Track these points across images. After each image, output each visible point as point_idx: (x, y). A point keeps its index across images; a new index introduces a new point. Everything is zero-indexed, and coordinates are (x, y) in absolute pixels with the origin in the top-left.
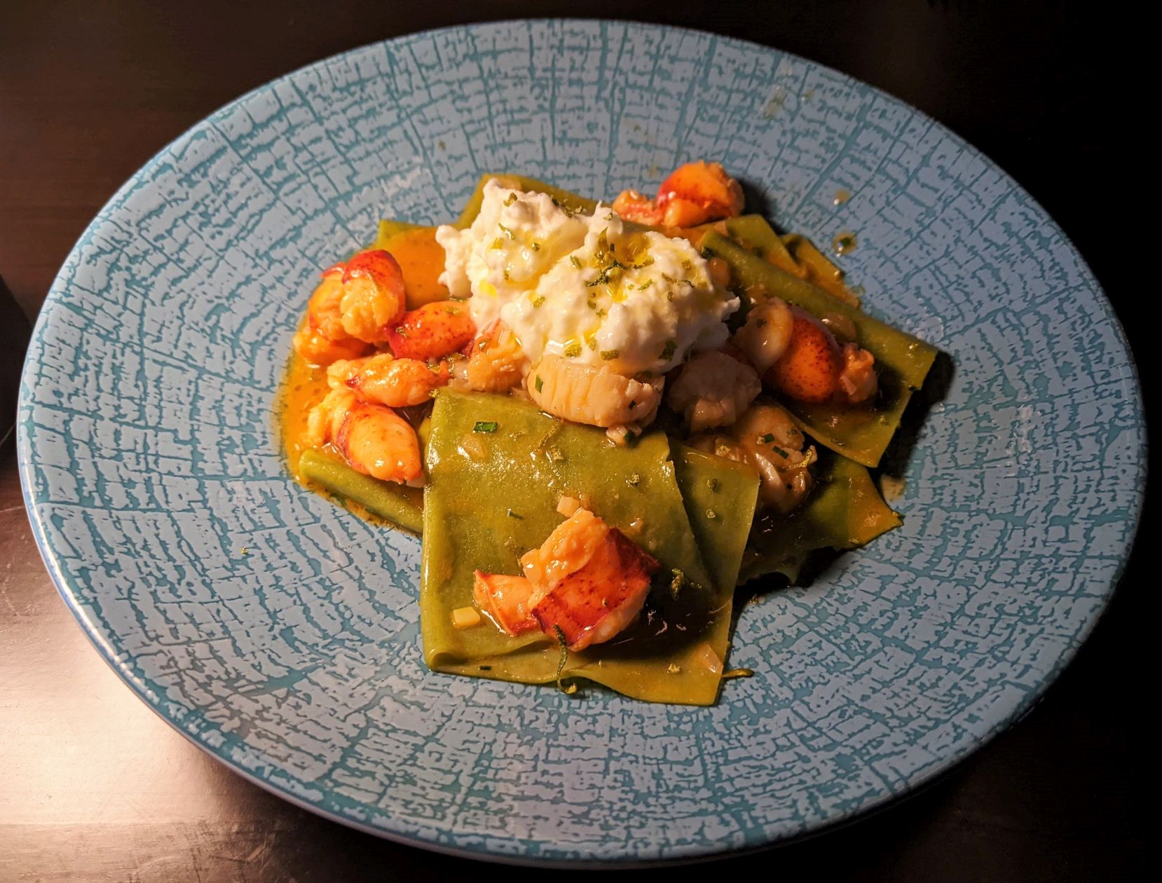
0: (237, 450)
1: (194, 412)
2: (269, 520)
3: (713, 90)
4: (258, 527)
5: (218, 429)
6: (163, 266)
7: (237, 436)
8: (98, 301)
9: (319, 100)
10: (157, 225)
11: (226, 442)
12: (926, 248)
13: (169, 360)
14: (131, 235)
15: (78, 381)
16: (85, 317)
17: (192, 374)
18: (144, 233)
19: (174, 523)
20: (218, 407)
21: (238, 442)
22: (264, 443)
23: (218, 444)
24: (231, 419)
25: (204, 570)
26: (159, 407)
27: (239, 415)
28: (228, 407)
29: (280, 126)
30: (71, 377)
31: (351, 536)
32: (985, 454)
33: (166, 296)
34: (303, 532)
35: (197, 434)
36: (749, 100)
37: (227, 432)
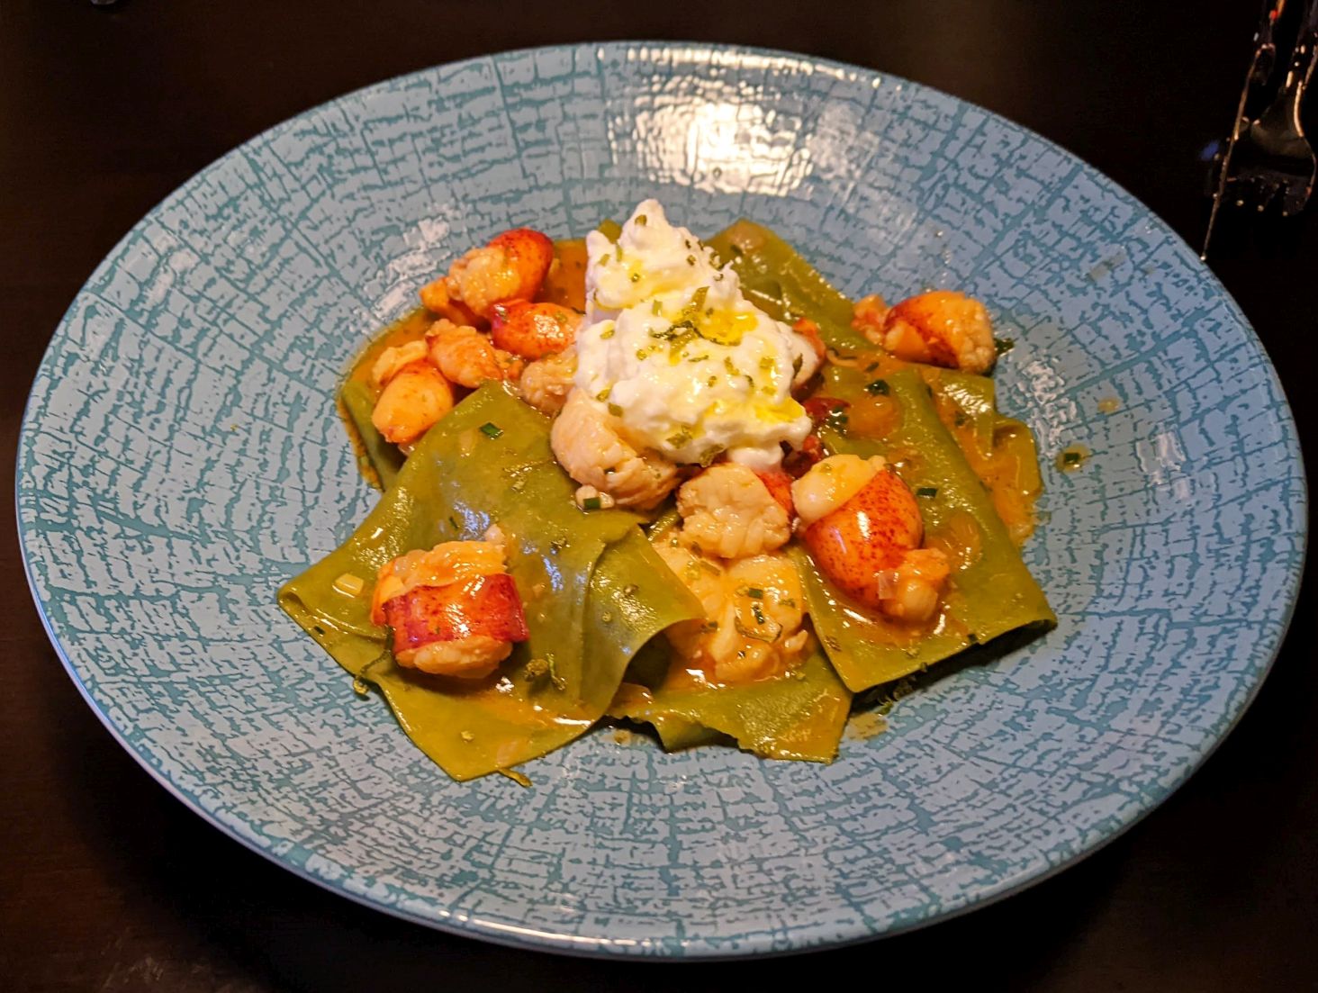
0: (308, 352)
1: (301, 300)
2: (282, 419)
3: (1047, 225)
4: (267, 417)
5: (307, 326)
6: (366, 169)
7: (319, 340)
8: (281, 169)
9: (615, 78)
10: (384, 132)
11: (305, 341)
12: (1151, 506)
13: (312, 250)
14: (352, 129)
15: (212, 225)
16: (259, 178)
17: (325, 270)
18: (367, 133)
19: (196, 372)
20: (324, 309)
21: (317, 346)
22: (340, 360)
23: (297, 338)
24: (327, 326)
25: (183, 419)
26: (269, 282)
27: (337, 326)
28: (333, 314)
29: (562, 89)
30: (207, 218)
31: (339, 473)
32: (986, 749)
33: (351, 196)
34: (301, 445)
35: (285, 321)
36: (1080, 251)
37: (314, 333)
